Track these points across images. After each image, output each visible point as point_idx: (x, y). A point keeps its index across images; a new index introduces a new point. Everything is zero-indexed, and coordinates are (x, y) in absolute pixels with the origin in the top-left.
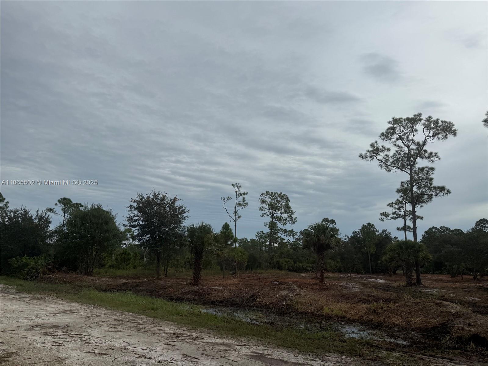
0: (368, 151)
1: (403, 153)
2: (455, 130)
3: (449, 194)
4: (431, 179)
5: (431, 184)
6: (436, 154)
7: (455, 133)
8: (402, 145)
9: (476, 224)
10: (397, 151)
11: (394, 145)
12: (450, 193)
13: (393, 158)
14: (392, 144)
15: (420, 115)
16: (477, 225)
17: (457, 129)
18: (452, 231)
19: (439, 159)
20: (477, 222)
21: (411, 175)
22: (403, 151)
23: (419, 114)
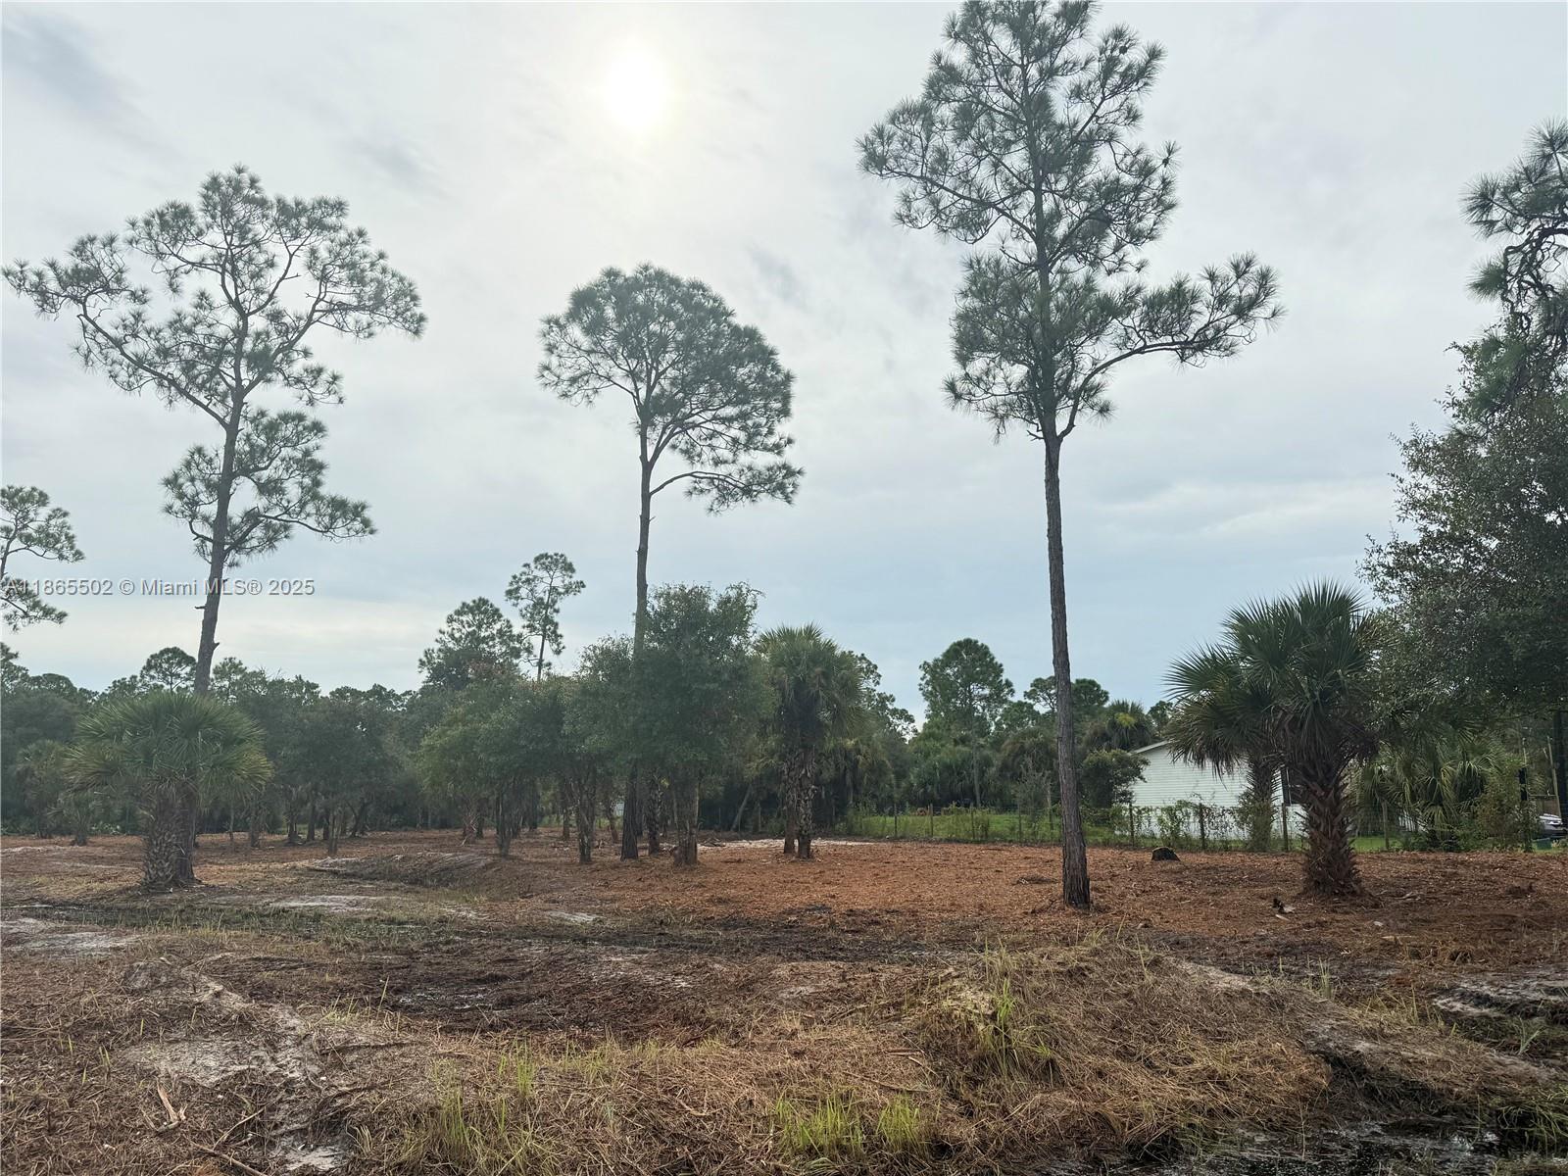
0: (53, 265)
1: (209, 331)
2: (422, 319)
3: (368, 537)
4: (319, 467)
5: (317, 483)
6: (335, 378)
7: (416, 325)
8: (218, 297)
9: (149, 662)
10: (179, 315)
11: (171, 285)
12: (372, 532)
13: (158, 340)
14: (164, 278)
15: (339, 207)
16: (149, 667)
17: (427, 314)
18: (37, 679)
19: (341, 401)
20: (152, 656)
21: (232, 430)
22: (210, 326)
23: (340, 204)
